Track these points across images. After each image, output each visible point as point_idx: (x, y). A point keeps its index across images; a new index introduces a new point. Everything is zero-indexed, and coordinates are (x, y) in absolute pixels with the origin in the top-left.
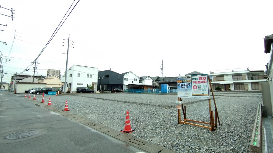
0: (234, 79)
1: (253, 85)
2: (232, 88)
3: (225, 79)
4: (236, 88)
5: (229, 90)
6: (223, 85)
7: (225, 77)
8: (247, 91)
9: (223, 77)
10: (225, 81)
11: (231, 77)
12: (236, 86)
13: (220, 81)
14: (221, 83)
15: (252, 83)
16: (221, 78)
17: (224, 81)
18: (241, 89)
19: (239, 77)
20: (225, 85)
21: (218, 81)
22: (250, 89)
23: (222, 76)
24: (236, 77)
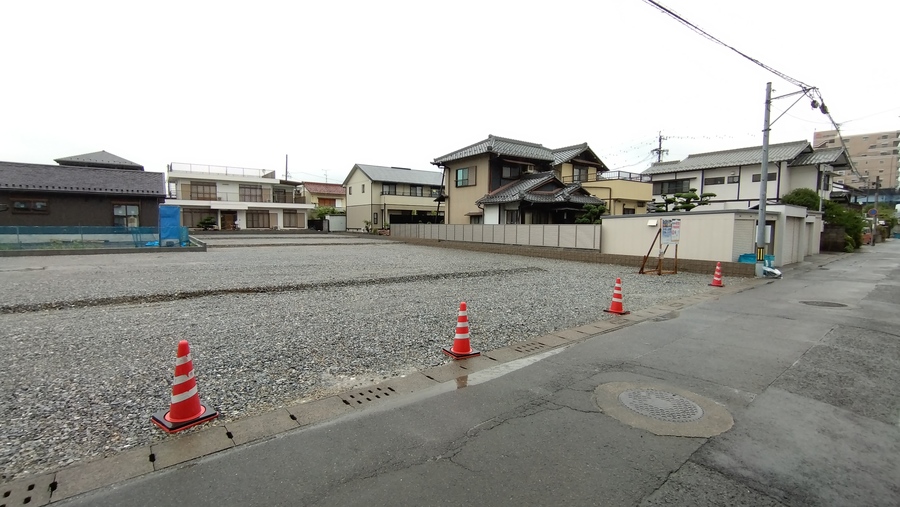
0: (243, 198)
1: (287, 216)
2: (241, 223)
3: (218, 195)
4: (250, 224)
5: (236, 230)
6: (216, 211)
7: (221, 190)
8: (275, 231)
9: (213, 188)
10: (220, 199)
11: (236, 190)
12: (250, 217)
13: (210, 199)
14: (215, 205)
15: (287, 212)
16: (207, 189)
17: (215, 199)
18: (261, 225)
19: (253, 192)
20: (225, 212)
21: (204, 199)
22: (280, 225)
23: (212, 184)
24: (247, 191)
